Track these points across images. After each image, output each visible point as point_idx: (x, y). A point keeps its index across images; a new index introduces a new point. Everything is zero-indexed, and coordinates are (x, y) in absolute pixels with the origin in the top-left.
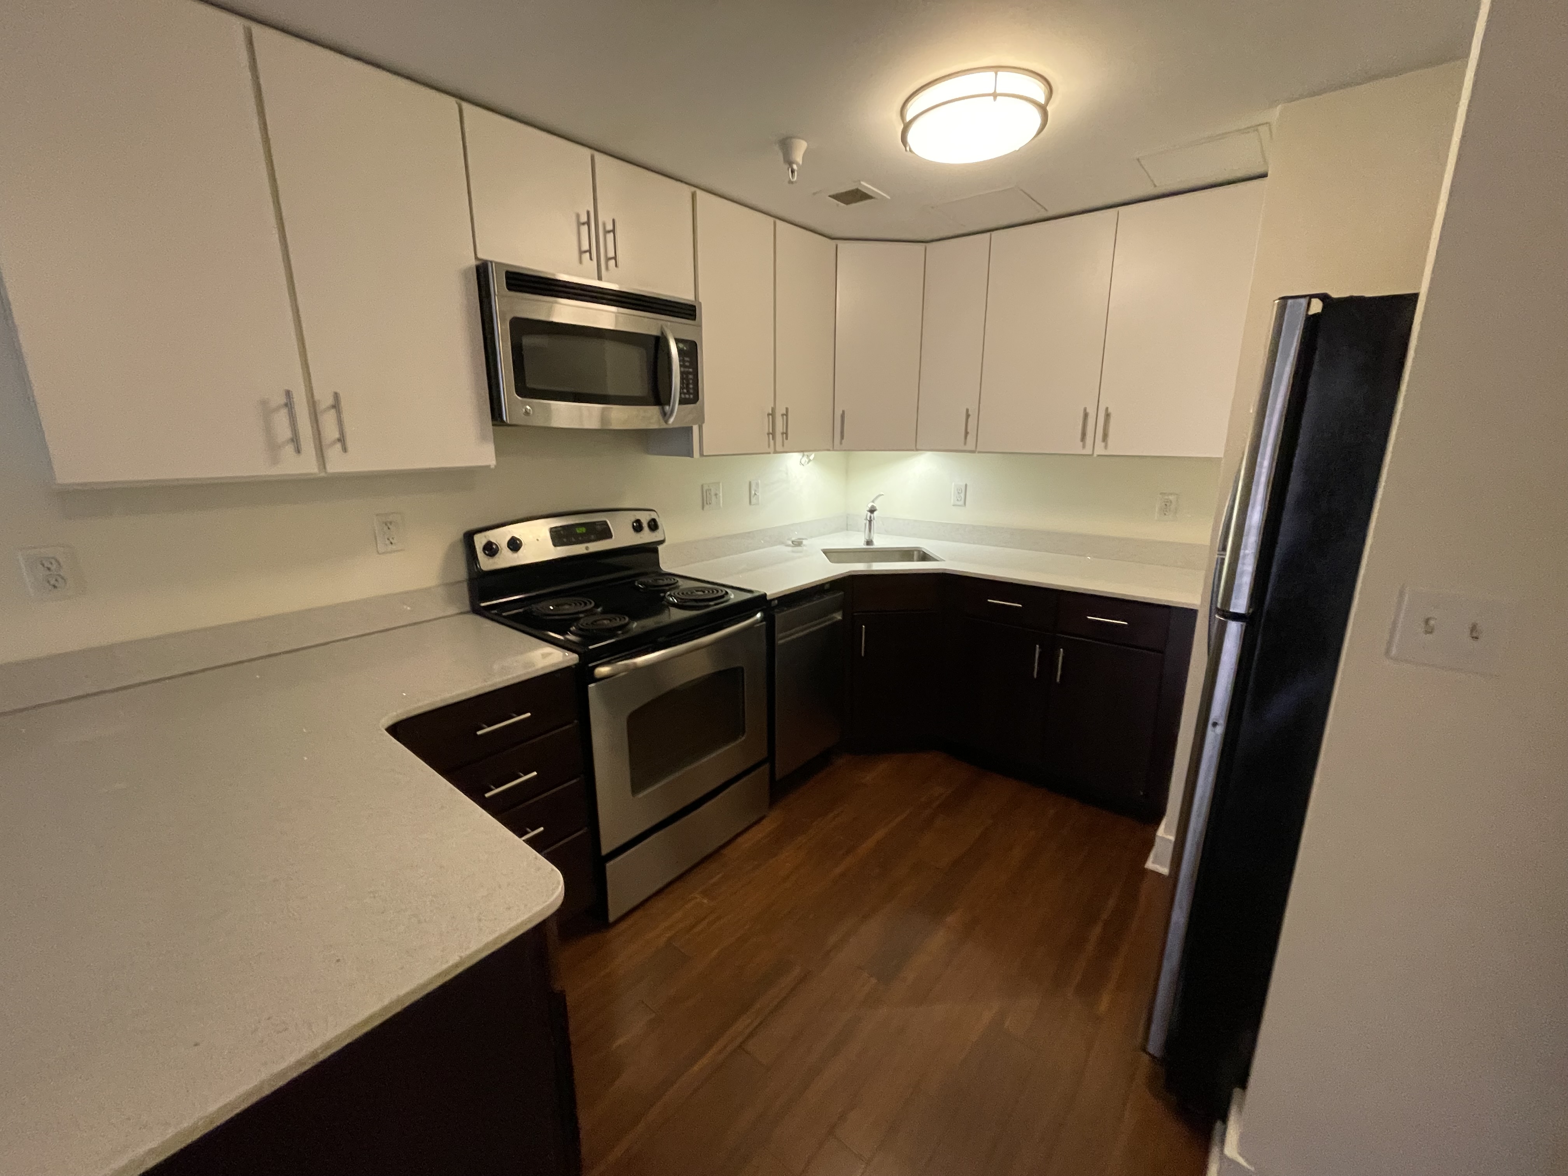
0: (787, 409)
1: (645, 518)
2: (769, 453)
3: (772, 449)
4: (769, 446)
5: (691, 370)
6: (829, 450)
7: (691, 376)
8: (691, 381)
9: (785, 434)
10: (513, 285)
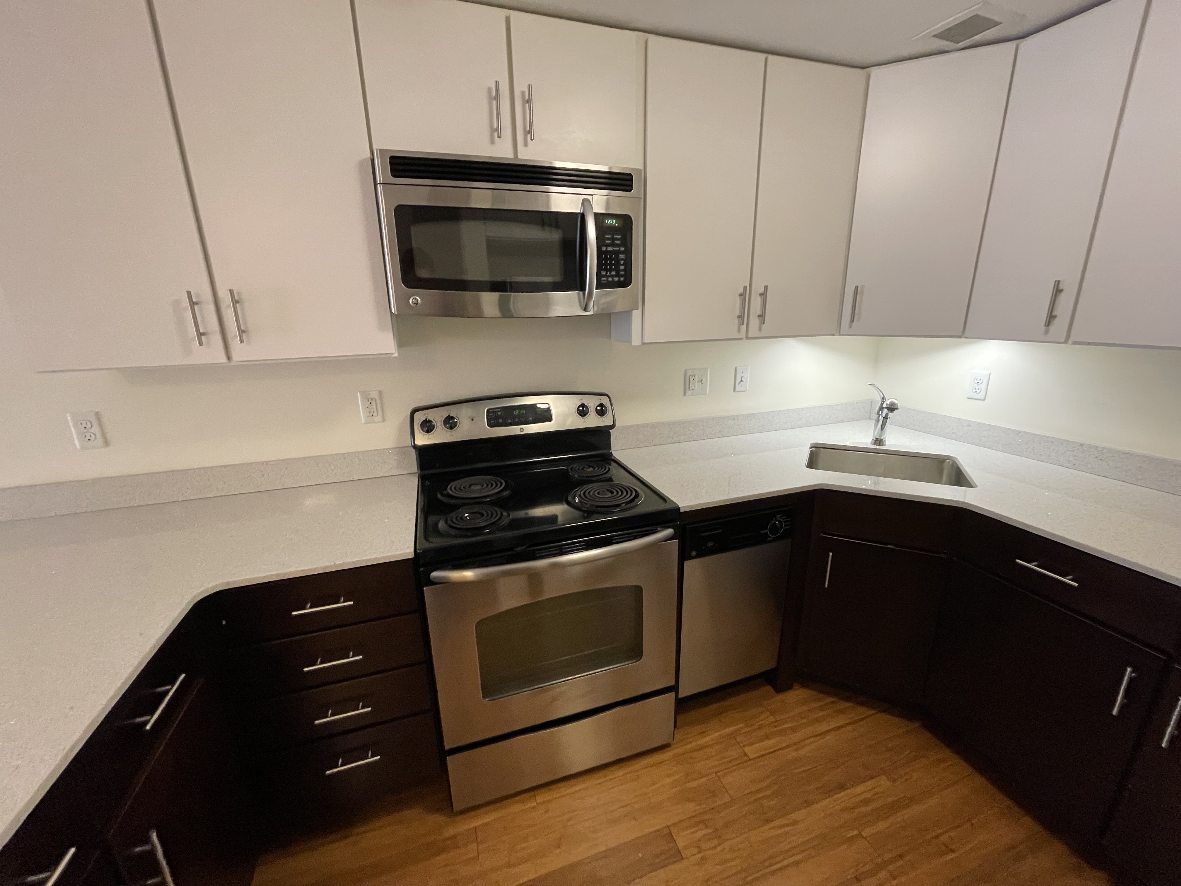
0: (766, 287)
1: (592, 403)
2: (741, 339)
3: (743, 334)
4: (739, 330)
5: (622, 249)
6: (833, 335)
7: (622, 256)
8: (622, 262)
9: (762, 317)
10: (397, 170)
